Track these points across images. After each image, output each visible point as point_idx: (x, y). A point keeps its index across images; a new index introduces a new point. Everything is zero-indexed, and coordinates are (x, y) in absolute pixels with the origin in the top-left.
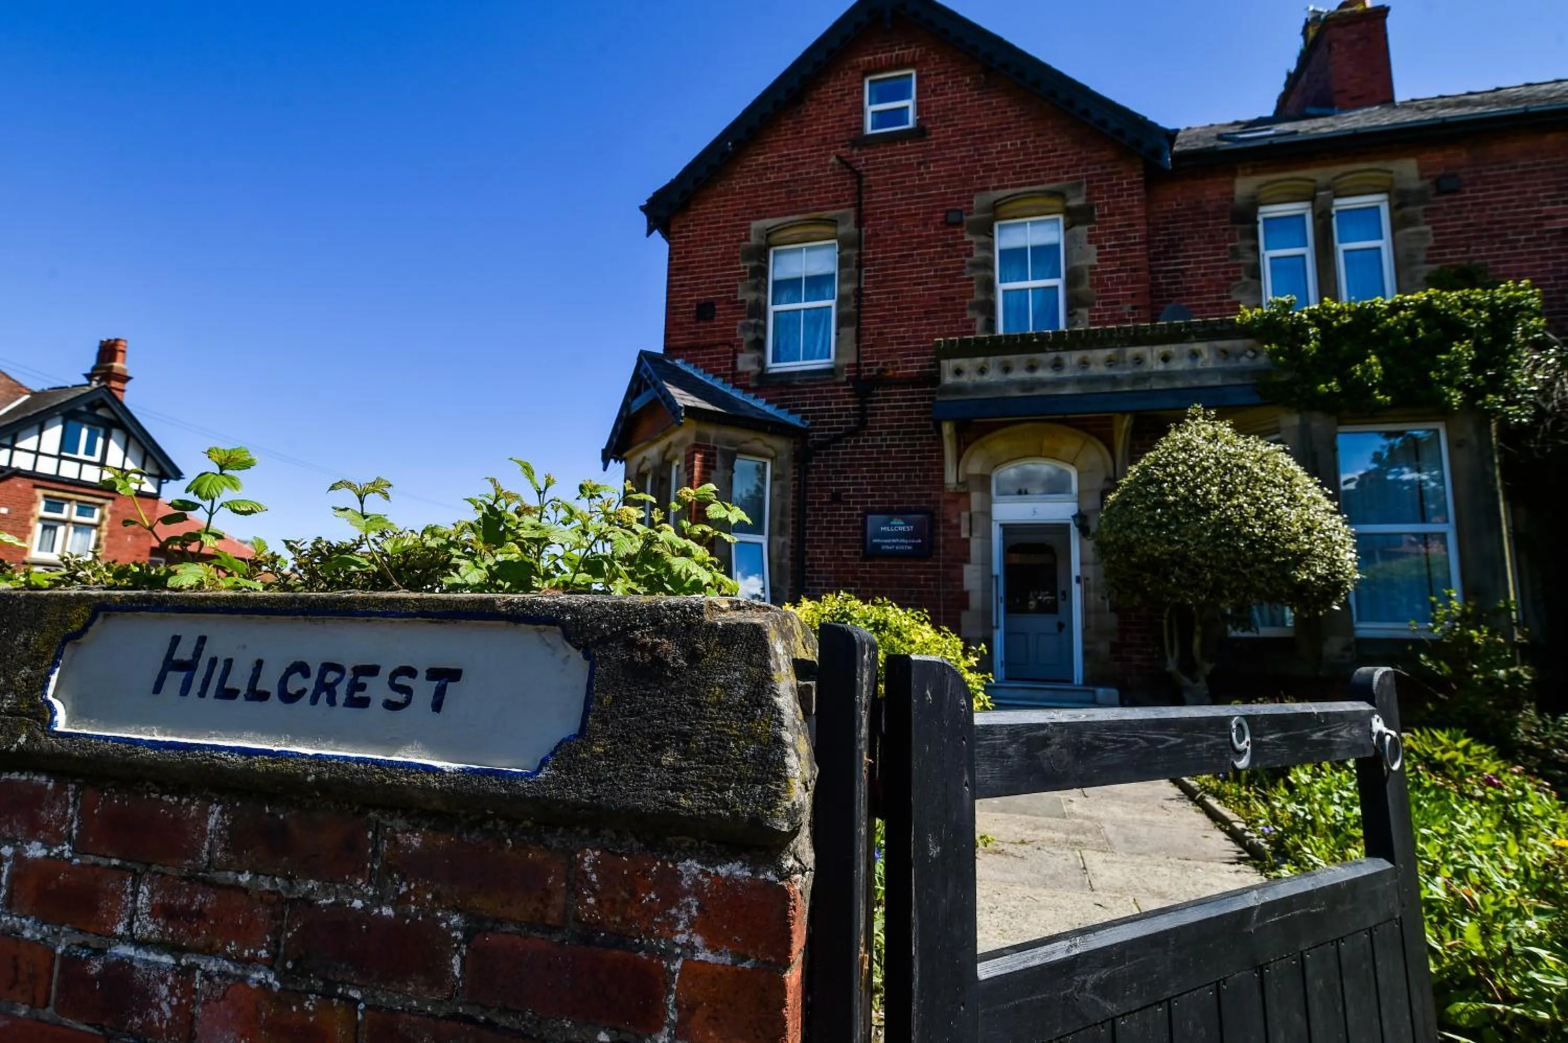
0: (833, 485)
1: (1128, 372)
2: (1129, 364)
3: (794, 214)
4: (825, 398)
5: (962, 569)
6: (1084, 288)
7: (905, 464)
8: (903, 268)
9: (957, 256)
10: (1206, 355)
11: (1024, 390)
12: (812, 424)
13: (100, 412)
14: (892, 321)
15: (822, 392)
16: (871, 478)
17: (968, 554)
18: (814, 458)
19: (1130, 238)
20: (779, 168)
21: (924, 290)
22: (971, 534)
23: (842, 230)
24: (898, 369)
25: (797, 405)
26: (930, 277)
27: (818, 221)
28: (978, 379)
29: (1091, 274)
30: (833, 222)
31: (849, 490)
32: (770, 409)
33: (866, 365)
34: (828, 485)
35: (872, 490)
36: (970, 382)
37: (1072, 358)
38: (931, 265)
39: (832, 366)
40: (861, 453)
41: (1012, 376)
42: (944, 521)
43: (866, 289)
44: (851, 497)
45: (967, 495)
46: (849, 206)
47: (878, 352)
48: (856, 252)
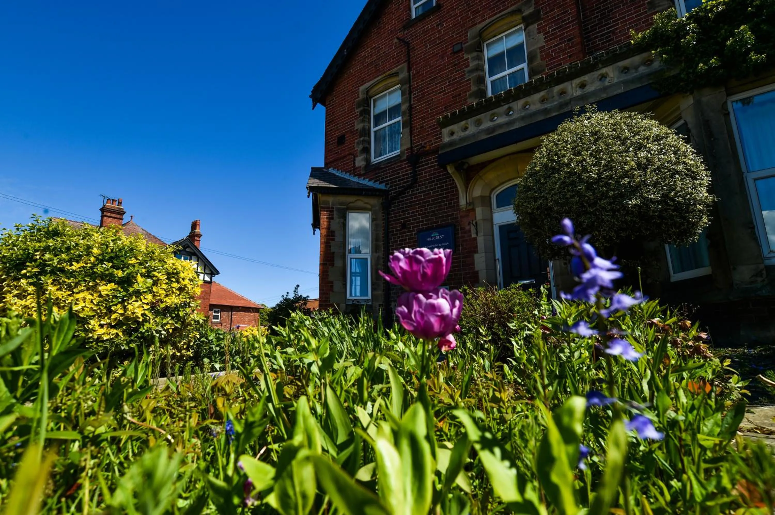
0: (402, 219)
1: (556, 103)
2: (556, 98)
3: (378, 76)
4: (396, 171)
5: (473, 257)
6: (538, 62)
7: (438, 199)
8: (433, 86)
9: (460, 70)
10: (611, 75)
11: (489, 134)
12: (391, 187)
13: (187, 250)
14: (428, 118)
15: (394, 168)
16: (421, 211)
17: (476, 247)
18: (392, 206)
19: (565, 20)
20: (371, 55)
21: (444, 95)
22: (477, 235)
23: (401, 76)
24: (432, 144)
25: (383, 178)
26: (447, 86)
27: (390, 76)
28: (463, 134)
29: (541, 52)
30: (396, 74)
31: (410, 220)
32: (371, 184)
33: (416, 147)
34: (399, 219)
35: (422, 218)
36: (458, 138)
37: (518, 105)
38: (447, 79)
39: (399, 153)
40: (415, 198)
41: (482, 127)
42: (462, 229)
43: (414, 104)
44: (411, 224)
45: (473, 210)
46: (404, 62)
47: (420, 138)
48: (408, 86)
